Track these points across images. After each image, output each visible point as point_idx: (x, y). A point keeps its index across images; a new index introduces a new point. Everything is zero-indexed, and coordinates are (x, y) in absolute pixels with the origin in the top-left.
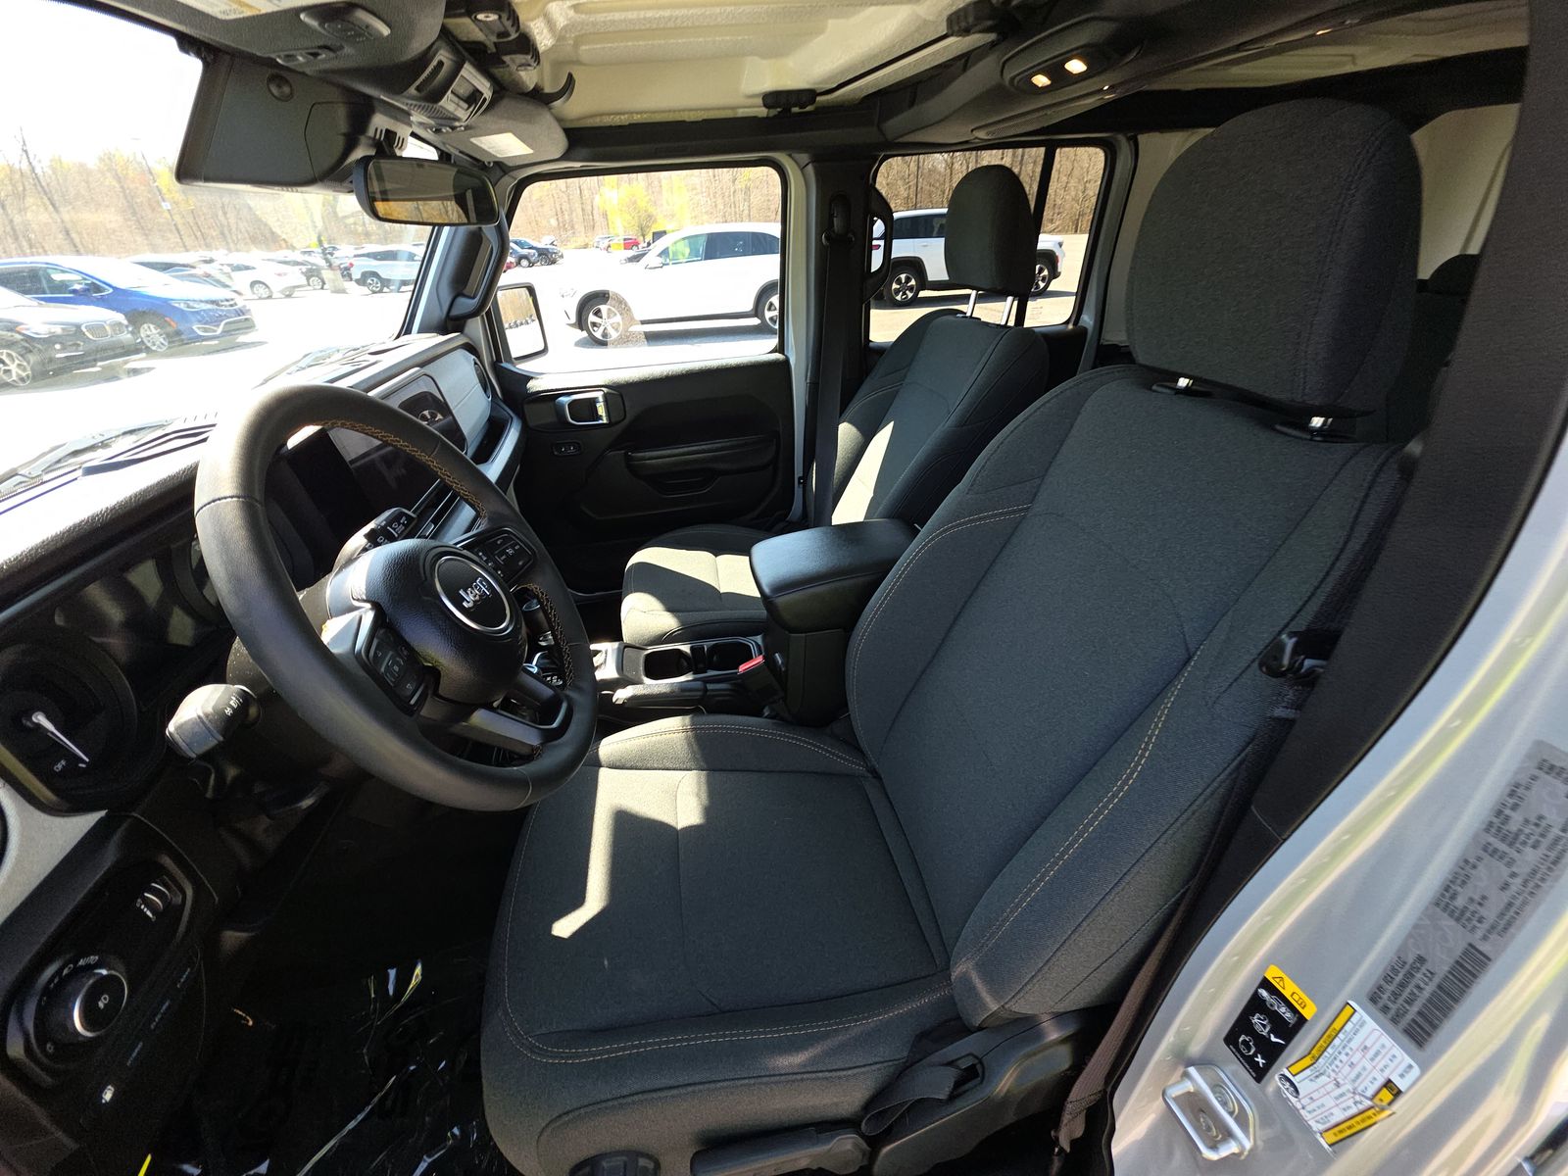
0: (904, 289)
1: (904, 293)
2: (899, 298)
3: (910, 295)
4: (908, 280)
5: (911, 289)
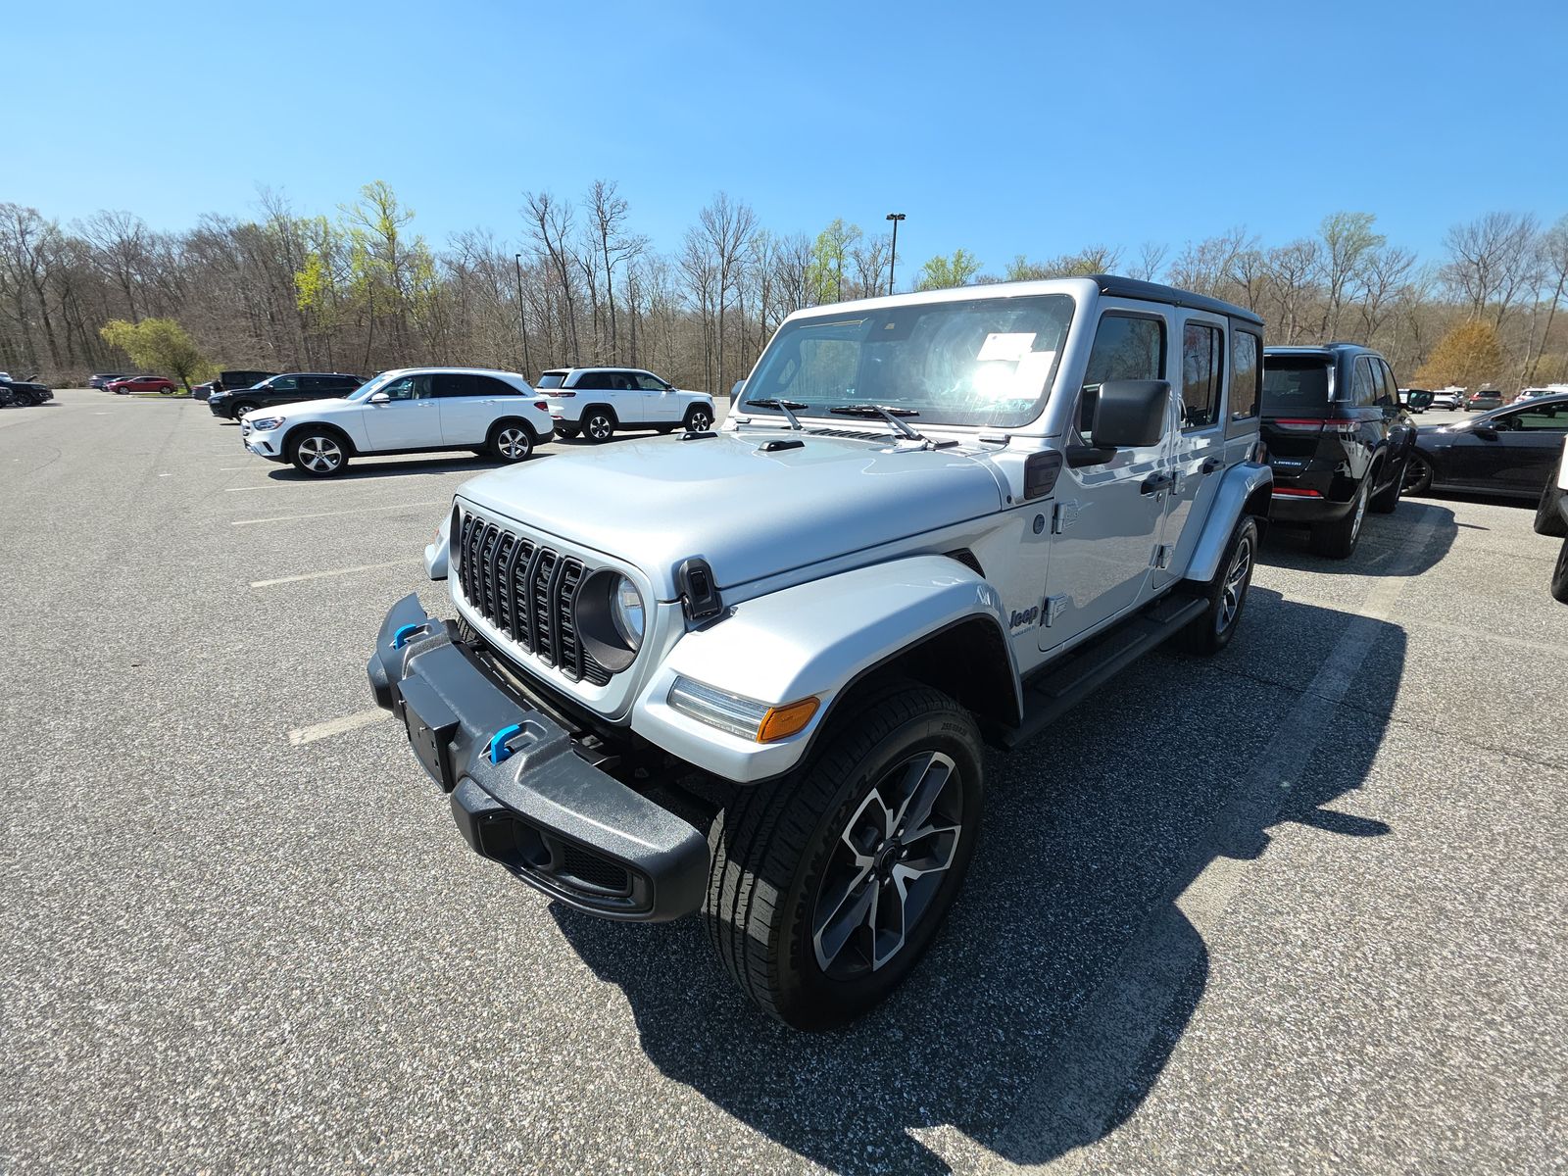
0: (600, 428)
1: (601, 432)
2: (597, 436)
3: (606, 434)
4: (603, 422)
5: (606, 428)
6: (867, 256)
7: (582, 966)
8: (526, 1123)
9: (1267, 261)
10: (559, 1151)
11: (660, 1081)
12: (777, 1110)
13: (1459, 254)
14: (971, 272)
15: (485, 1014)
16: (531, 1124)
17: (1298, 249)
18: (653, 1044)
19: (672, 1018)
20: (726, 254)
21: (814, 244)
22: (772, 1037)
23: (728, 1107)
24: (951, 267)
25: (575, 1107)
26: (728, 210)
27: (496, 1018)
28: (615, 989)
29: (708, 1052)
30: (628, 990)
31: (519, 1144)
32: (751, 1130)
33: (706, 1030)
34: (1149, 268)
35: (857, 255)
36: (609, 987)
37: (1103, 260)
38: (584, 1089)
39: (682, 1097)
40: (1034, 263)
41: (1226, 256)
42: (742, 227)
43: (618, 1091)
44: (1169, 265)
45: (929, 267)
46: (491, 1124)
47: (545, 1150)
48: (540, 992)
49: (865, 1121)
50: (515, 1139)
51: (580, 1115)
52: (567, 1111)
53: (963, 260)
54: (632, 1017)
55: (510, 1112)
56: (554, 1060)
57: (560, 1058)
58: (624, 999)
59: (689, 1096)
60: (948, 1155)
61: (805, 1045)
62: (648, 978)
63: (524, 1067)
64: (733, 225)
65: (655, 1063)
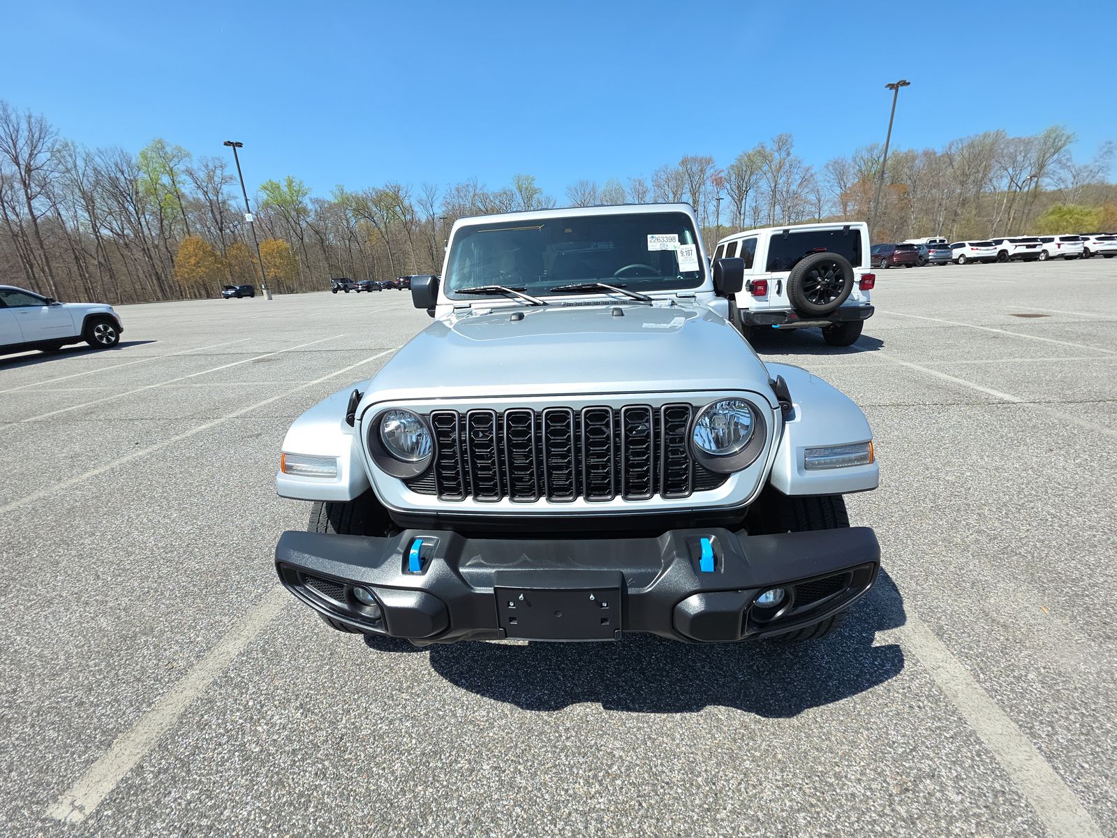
6: (202, 175)
7: (678, 716)
8: (788, 804)
9: (492, 199)
10: (818, 794)
11: (794, 721)
12: (839, 683)
13: (573, 200)
14: (304, 195)
15: (680, 791)
16: (790, 801)
17: (505, 193)
18: (766, 710)
19: (752, 693)
20: (21, 162)
21: (136, 159)
22: (792, 660)
23: (827, 701)
24: (285, 189)
25: (790, 771)
26: (13, 117)
27: (688, 785)
28: (709, 708)
29: (786, 690)
30: (717, 701)
31: (803, 814)
32: (846, 699)
33: (771, 682)
34: (430, 199)
35: (190, 173)
36: (707, 710)
37: (400, 192)
38: (779, 761)
39: (810, 717)
40: (352, 191)
41: (472, 194)
42: (37, 135)
43: (791, 744)
44: (441, 198)
45: (265, 188)
46: (778, 825)
47: (814, 801)
48: (683, 749)
49: (861, 656)
50: (797, 815)
51: (798, 771)
52: (791, 777)
53: (294, 184)
54: (739, 711)
55: (774, 810)
56: (747, 766)
57: (748, 762)
58: (722, 708)
59: (810, 714)
60: (891, 641)
61: (806, 651)
62: (714, 688)
63: (743, 786)
64: (24, 134)
65: (780, 717)
